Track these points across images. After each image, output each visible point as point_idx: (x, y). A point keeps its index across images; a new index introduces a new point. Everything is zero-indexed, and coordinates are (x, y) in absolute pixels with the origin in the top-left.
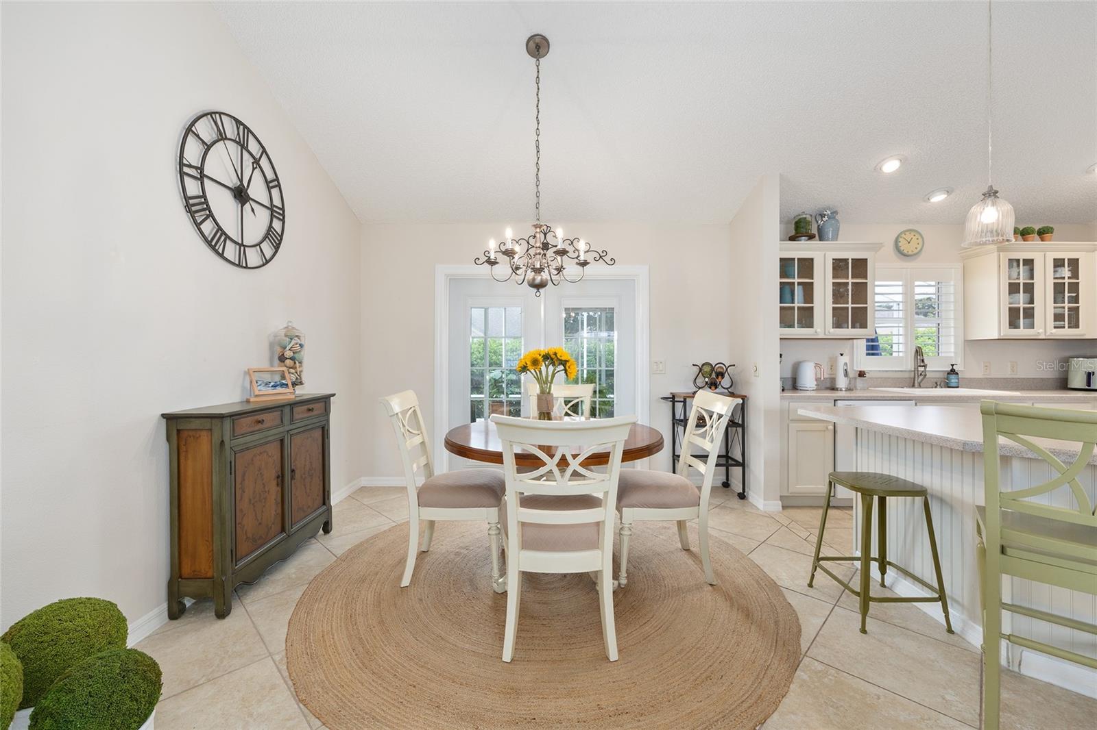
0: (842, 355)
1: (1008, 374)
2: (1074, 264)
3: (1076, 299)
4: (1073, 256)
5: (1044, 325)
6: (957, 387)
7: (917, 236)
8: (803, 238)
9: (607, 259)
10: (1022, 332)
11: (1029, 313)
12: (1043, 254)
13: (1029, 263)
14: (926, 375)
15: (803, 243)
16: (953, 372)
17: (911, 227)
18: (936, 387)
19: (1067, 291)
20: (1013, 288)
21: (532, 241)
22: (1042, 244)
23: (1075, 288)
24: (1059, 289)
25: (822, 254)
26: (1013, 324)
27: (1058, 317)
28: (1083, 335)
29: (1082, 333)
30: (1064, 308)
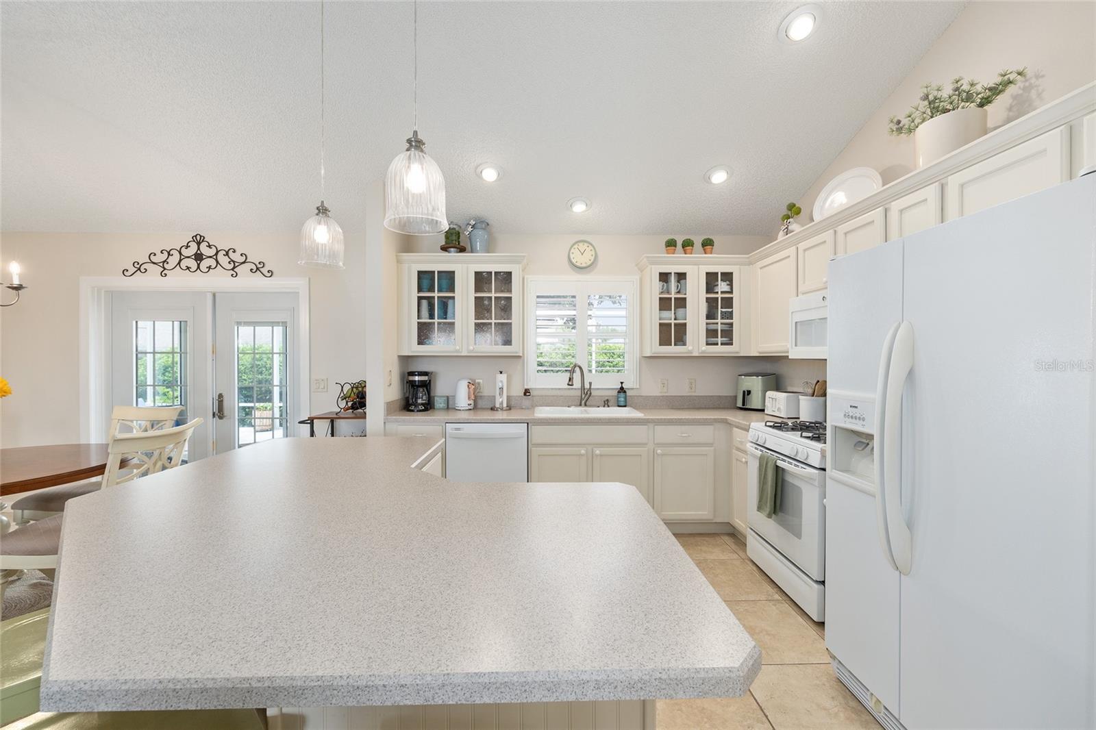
0: (501, 373)
1: (685, 391)
2: (728, 277)
3: (730, 316)
4: (727, 269)
5: (696, 342)
6: (625, 406)
7: (591, 247)
8: (452, 249)
9: (264, 270)
10: (672, 350)
11: (681, 329)
12: (696, 268)
13: (681, 276)
14: (591, 393)
15: (453, 255)
16: (622, 390)
17: (583, 238)
18: (604, 406)
19: (721, 307)
20: (664, 304)
21: (185, 252)
22: (705, 257)
23: (728, 302)
24: (712, 303)
25: (465, 268)
26: (664, 340)
27: (711, 333)
28: (737, 353)
29: (737, 350)
30: (717, 324)
